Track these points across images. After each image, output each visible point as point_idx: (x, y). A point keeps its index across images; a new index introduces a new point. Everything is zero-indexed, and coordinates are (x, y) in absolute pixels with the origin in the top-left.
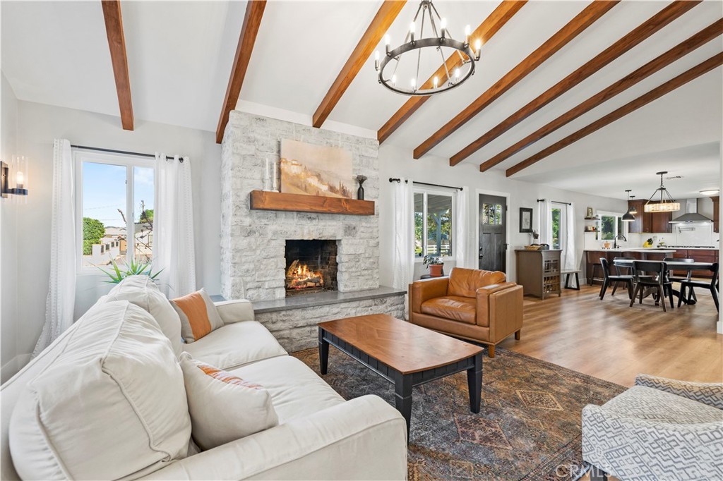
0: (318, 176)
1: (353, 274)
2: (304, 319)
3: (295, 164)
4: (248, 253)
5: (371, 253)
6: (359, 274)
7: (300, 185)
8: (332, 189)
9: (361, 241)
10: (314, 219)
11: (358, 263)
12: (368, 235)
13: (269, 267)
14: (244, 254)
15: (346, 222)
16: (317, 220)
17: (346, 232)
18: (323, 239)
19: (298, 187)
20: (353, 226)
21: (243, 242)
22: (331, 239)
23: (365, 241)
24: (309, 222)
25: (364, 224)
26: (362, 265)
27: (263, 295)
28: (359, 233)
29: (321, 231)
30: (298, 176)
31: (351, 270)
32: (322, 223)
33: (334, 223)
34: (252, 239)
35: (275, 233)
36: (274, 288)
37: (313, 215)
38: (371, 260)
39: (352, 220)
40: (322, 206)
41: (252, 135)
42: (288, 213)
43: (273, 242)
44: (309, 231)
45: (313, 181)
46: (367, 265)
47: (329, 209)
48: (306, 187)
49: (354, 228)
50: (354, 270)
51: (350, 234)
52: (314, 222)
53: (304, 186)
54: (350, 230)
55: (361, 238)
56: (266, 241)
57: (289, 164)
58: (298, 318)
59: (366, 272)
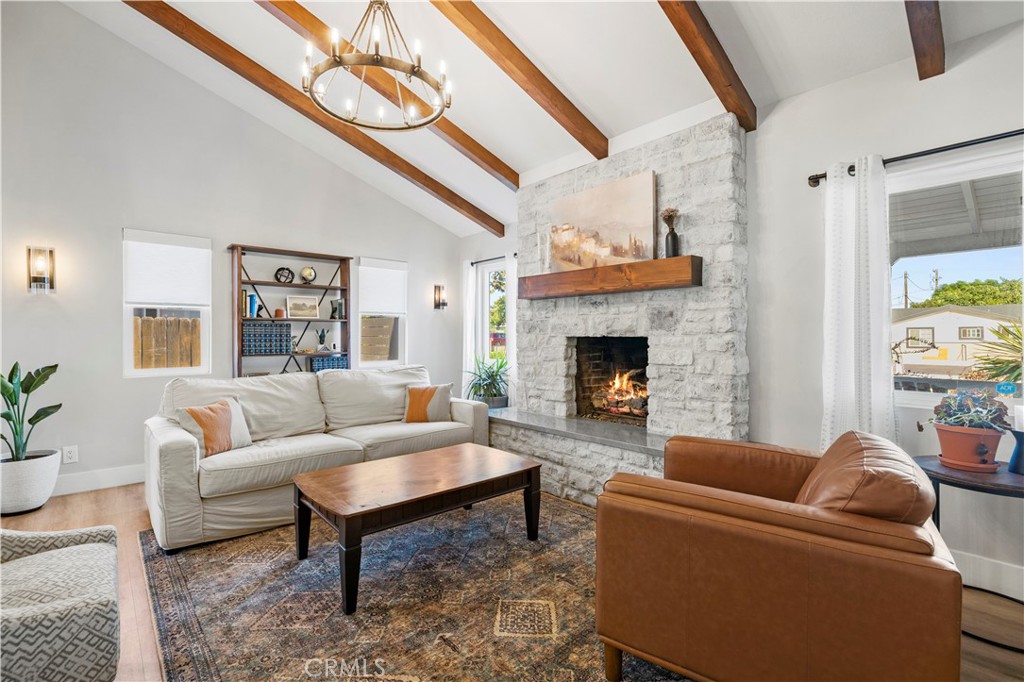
0: (596, 236)
1: (668, 404)
2: (543, 447)
3: (567, 230)
4: (529, 353)
5: (709, 366)
6: (680, 405)
7: (572, 257)
8: (617, 251)
9: (687, 339)
10: (601, 303)
11: (680, 384)
12: (703, 326)
13: (549, 373)
14: (526, 354)
15: (655, 304)
16: (605, 306)
17: (653, 322)
18: (615, 335)
19: (570, 261)
20: (667, 311)
21: (526, 339)
22: (628, 335)
23: (696, 338)
24: (593, 309)
25: (692, 305)
26: (689, 389)
27: (543, 407)
28: (683, 323)
29: (610, 323)
30: (569, 246)
31: (662, 394)
32: (613, 310)
33: (632, 308)
34: (532, 336)
35: (554, 328)
36: (555, 401)
37: (600, 298)
38: (711, 381)
39: (665, 300)
40: (591, 283)
41: (533, 209)
42: (568, 299)
43: (553, 340)
44: (595, 323)
45: (589, 247)
46: (699, 390)
47: (602, 285)
48: (579, 258)
49: (671, 314)
50: (668, 394)
51: (661, 327)
52: (601, 309)
53: (577, 258)
54: (662, 319)
55: (686, 334)
56: (546, 339)
57: (560, 231)
58: (536, 443)
59: (695, 404)
